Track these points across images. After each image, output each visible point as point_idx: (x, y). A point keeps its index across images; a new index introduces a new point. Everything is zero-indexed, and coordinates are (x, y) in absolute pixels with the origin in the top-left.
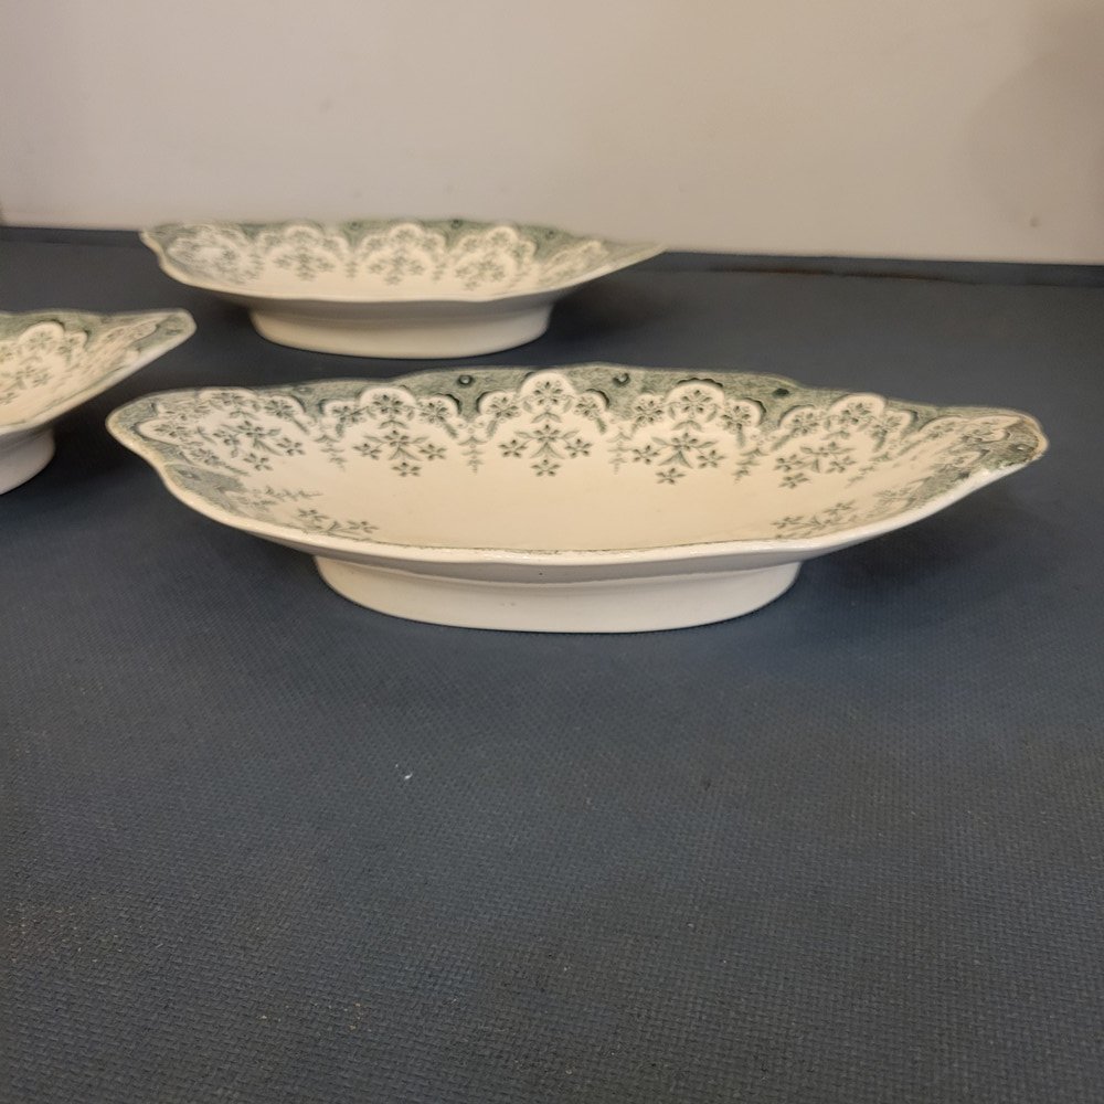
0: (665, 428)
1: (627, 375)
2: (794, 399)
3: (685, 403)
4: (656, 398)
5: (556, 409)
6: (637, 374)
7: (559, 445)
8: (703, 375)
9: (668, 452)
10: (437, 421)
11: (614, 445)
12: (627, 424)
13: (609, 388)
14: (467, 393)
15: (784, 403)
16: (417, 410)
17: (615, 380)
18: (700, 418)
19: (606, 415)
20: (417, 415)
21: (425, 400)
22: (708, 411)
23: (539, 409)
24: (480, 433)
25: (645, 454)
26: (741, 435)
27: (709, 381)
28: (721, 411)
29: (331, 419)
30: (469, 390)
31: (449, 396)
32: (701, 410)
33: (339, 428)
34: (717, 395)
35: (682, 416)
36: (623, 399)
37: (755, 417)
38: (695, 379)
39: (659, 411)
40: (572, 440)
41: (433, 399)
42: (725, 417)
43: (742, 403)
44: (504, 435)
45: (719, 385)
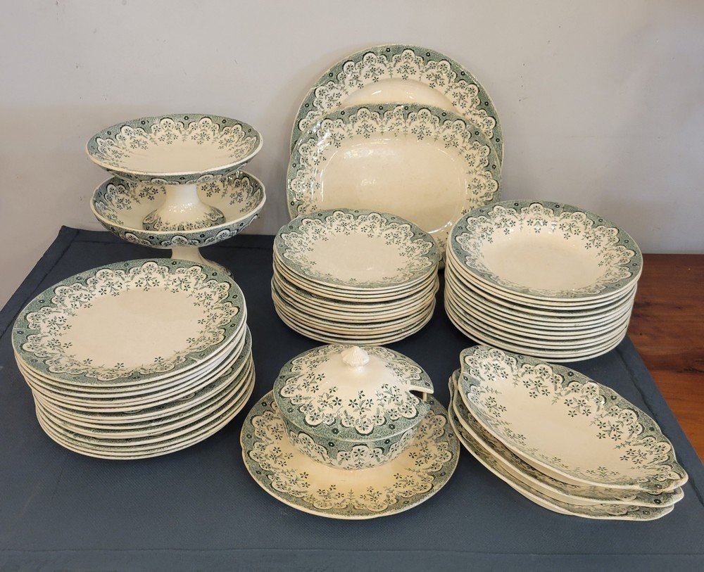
0: (614, 420)
1: (616, 397)
2: (653, 433)
3: (625, 416)
4: (619, 409)
5: (590, 396)
6: (620, 398)
7: (582, 408)
8: (637, 409)
9: (608, 428)
10: (554, 383)
11: (596, 417)
12: (606, 413)
13: (609, 398)
14: (569, 378)
15: (650, 433)
16: (551, 377)
17: (612, 396)
18: (625, 423)
19: (602, 406)
20: (549, 379)
21: (555, 375)
22: (629, 422)
23: (585, 394)
24: (563, 393)
25: (602, 425)
26: (631, 435)
27: (636, 413)
28: (632, 425)
29: (523, 370)
30: (570, 378)
31: (563, 377)
32: (628, 420)
33: (523, 374)
34: (635, 418)
35: (621, 419)
36: (610, 404)
37: (639, 432)
38: (633, 410)
39: (617, 414)
40: (587, 409)
41: (558, 376)
42: (632, 427)
43: (640, 426)
44: (569, 397)
45: (638, 416)
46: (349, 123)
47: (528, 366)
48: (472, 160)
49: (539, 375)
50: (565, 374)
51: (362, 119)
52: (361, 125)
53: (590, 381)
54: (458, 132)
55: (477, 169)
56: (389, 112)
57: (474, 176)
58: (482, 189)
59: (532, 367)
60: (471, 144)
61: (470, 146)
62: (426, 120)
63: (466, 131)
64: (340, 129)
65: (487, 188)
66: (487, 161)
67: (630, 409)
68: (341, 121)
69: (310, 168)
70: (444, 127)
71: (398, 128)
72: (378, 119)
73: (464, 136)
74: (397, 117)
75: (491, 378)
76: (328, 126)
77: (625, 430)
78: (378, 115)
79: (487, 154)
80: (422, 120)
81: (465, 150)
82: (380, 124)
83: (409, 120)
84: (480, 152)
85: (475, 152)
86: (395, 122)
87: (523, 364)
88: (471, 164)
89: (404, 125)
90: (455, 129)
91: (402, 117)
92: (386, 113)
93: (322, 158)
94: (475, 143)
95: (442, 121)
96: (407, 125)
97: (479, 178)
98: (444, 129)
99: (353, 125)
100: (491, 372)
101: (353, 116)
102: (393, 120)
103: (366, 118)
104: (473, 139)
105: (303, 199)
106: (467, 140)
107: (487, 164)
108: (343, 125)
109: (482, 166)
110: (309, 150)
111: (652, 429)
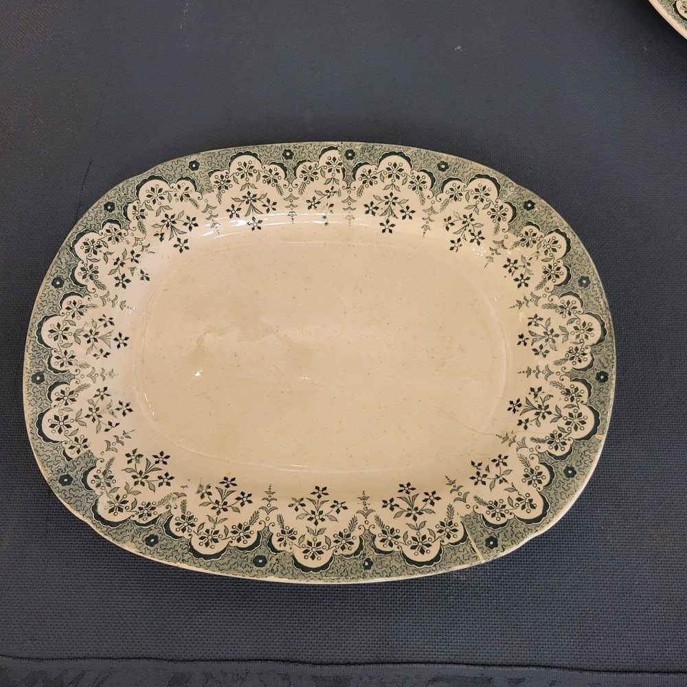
46: (210, 190)
48: (521, 270)
51: (242, 182)
52: (240, 195)
54: (481, 205)
55: (540, 293)
56: (308, 164)
57: (531, 310)
58: (559, 340)
60: (517, 233)
61: (513, 238)
62: (398, 183)
63: (500, 203)
64: (187, 204)
65: (572, 338)
66: (564, 270)
68: (188, 183)
69: (100, 292)
70: (444, 196)
71: (330, 201)
72: (282, 182)
73: (496, 216)
74: (329, 175)
76: (155, 195)
78: (280, 170)
79: (561, 251)
80: (388, 181)
81: (500, 250)
82: (286, 193)
83: (357, 183)
84: (542, 250)
85: (529, 252)
86: (323, 189)
88: (522, 281)
89: (345, 194)
90: (472, 202)
91: (339, 176)
92: (300, 168)
93: (137, 272)
94: (527, 228)
95: (438, 184)
96: (354, 195)
97: (545, 314)
98: (446, 203)
99: (219, 196)
101: (219, 174)
102: (319, 184)
103: (252, 180)
104: (519, 221)
105: (72, 369)
106: (504, 224)
107: (563, 278)
108: (194, 195)
109: (550, 284)
110: (104, 249)
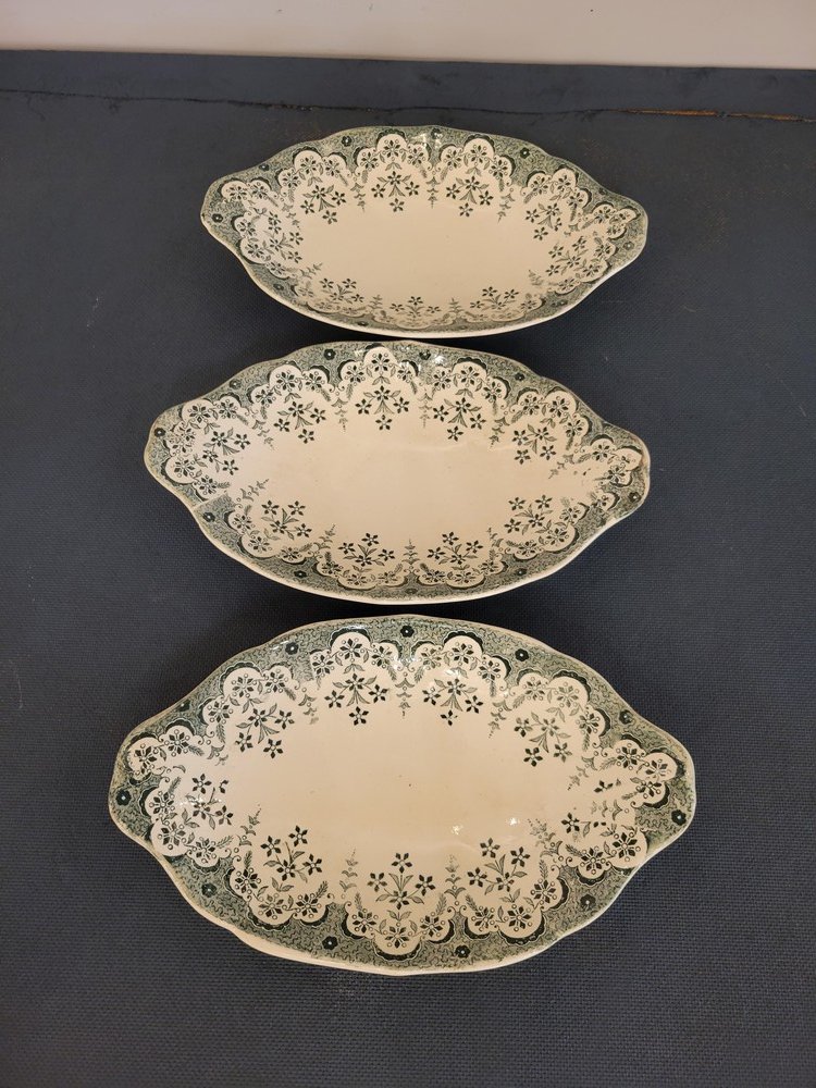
0: (451, 394)
2: (526, 383)
3: (463, 376)
5: (386, 374)
7: (390, 403)
9: (453, 412)
10: (317, 388)
11: (422, 404)
12: (430, 388)
14: (332, 365)
15: (521, 385)
16: (304, 382)
17: (421, 354)
18: (472, 388)
19: (417, 380)
20: (304, 386)
21: (308, 374)
22: (476, 384)
23: (376, 375)
24: (343, 396)
25: (440, 413)
26: (495, 406)
27: (477, 361)
28: (484, 385)
29: (257, 406)
30: (333, 362)
31: (321, 368)
32: (472, 382)
33: (263, 411)
34: (482, 372)
35: (462, 386)
36: (427, 370)
37: (504, 393)
38: (469, 359)
39: (448, 381)
40: (398, 398)
41: (312, 371)
42: (486, 389)
43: (497, 381)
44: (357, 396)
45: (484, 366)
47: (258, 391)
49: (286, 393)
50: (321, 360)
53: (369, 347)
59: (264, 387)
67: (462, 360)
75: (230, 467)
77: (478, 399)
87: (249, 395)
100: (222, 458)
111: (520, 377)
